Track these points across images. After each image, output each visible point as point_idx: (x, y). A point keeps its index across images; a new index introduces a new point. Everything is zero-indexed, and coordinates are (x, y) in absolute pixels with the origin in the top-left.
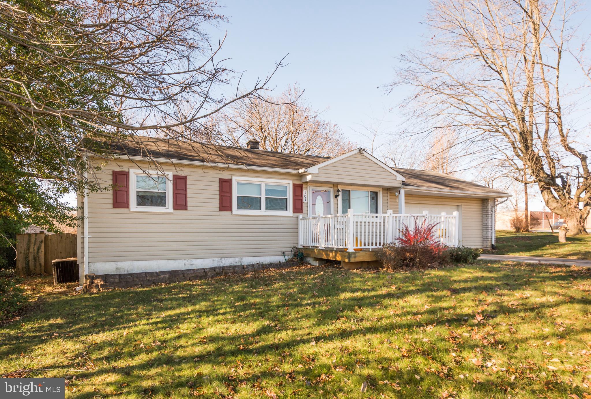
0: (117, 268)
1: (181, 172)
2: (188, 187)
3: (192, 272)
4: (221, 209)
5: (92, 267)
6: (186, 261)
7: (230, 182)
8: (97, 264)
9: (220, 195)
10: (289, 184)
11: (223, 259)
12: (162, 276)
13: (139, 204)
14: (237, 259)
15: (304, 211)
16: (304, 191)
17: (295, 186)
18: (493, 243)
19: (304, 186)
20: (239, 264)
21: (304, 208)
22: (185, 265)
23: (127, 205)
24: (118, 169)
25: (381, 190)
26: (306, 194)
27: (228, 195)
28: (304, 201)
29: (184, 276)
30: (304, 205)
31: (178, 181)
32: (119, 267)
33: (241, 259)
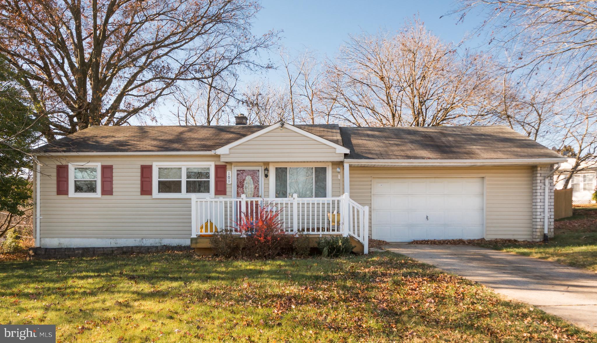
0: (59, 244)
1: (108, 162)
2: (114, 174)
3: (102, 250)
4: (142, 194)
5: (43, 242)
6: (112, 240)
7: (150, 167)
8: (46, 239)
9: (141, 180)
10: (211, 166)
11: (144, 240)
12: (77, 252)
13: (76, 191)
14: (157, 240)
15: (227, 193)
16: (228, 173)
17: (217, 167)
18: (546, 232)
19: (228, 167)
20: (159, 245)
21: (228, 190)
22: (111, 243)
23: (66, 193)
24: (59, 164)
25: (330, 164)
26: (230, 175)
27: (148, 180)
28: (228, 182)
29: (94, 253)
30: (227, 186)
31: (105, 170)
32: (61, 242)
33: (161, 240)
